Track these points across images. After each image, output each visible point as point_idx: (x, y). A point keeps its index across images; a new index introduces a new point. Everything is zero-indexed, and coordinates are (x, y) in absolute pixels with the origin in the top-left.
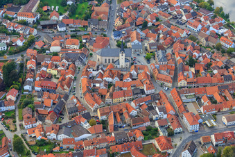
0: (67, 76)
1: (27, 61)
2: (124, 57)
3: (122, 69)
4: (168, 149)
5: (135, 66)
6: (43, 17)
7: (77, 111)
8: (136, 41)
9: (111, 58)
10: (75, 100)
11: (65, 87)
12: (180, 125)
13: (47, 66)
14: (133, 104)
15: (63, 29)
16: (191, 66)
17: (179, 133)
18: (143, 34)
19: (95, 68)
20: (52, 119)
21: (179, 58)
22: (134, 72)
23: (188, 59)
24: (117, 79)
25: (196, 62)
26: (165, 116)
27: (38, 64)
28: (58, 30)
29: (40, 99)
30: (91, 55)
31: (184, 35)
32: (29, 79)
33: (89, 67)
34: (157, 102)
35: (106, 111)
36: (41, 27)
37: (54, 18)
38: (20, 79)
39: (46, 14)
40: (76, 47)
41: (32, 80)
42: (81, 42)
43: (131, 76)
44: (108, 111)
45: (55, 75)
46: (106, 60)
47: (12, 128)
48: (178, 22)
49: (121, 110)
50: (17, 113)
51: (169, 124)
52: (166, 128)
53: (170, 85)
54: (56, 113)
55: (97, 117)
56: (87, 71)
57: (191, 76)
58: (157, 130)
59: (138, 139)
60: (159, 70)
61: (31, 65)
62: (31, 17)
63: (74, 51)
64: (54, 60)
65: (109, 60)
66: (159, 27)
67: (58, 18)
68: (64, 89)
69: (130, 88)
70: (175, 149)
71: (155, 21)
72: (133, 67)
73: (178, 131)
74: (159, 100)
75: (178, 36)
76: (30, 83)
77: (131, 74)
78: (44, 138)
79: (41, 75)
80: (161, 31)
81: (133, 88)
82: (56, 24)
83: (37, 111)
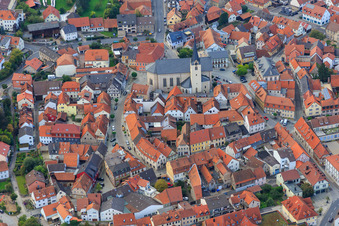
0: (96, 115)
1: (15, 95)
2: (199, 71)
3: (198, 94)
4: (308, 216)
5: (222, 87)
6: (31, 17)
7: (129, 169)
8: (215, 46)
9: (175, 77)
10: (122, 152)
11: (98, 132)
12: (323, 177)
13: (56, 100)
14: (229, 150)
15: (73, 36)
16: (325, 81)
17: (323, 191)
18: (224, 34)
19: (147, 97)
20: (84, 186)
21: (299, 68)
22: (221, 97)
23: (315, 69)
24: (190, 111)
25: (332, 73)
26: (292, 165)
27: (38, 99)
28: (62, 39)
29: (54, 157)
30: (134, 75)
31: (299, 31)
32: (26, 124)
33: (135, 95)
34: (274, 143)
35: (183, 164)
36: (30, 36)
37: (52, 18)
38: (10, 126)
39: (36, 12)
40: (104, 64)
41: (31, 125)
42: (111, 55)
43: (217, 104)
44: (188, 164)
45: (73, 116)
46: (165, 80)
47: (11, 208)
48: (284, 12)
49: (210, 161)
50: (15, 184)
51: (303, 177)
52: (299, 185)
53: (291, 114)
54: (90, 176)
55: (166, 179)
56: (133, 102)
57: (328, 96)
58: (281, 190)
59: (250, 206)
60: (266, 91)
61: (24, 100)
62: (10, 18)
63: (101, 70)
64: (68, 90)
65: (171, 80)
66: (251, 21)
67: (60, 18)
68: (96, 137)
69: (218, 125)
70: (321, 218)
71: (240, 11)
72: (218, 88)
73: (321, 187)
74: (276, 139)
75: (288, 34)
76: (29, 131)
77: (216, 102)
78: (76, 219)
79: (48, 117)
80: (255, 28)
81: (224, 124)
82: (58, 29)
83: (53, 176)
